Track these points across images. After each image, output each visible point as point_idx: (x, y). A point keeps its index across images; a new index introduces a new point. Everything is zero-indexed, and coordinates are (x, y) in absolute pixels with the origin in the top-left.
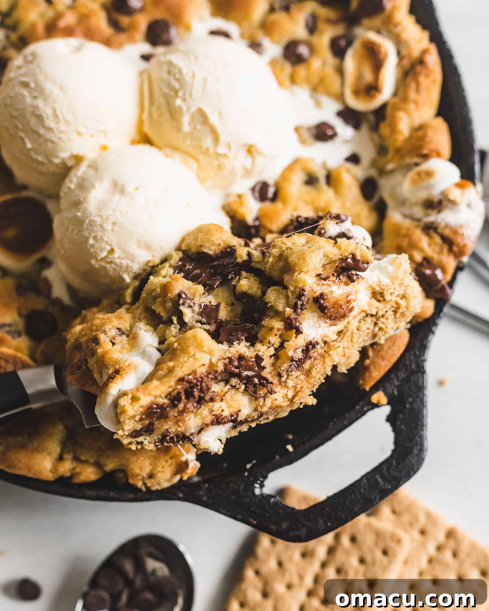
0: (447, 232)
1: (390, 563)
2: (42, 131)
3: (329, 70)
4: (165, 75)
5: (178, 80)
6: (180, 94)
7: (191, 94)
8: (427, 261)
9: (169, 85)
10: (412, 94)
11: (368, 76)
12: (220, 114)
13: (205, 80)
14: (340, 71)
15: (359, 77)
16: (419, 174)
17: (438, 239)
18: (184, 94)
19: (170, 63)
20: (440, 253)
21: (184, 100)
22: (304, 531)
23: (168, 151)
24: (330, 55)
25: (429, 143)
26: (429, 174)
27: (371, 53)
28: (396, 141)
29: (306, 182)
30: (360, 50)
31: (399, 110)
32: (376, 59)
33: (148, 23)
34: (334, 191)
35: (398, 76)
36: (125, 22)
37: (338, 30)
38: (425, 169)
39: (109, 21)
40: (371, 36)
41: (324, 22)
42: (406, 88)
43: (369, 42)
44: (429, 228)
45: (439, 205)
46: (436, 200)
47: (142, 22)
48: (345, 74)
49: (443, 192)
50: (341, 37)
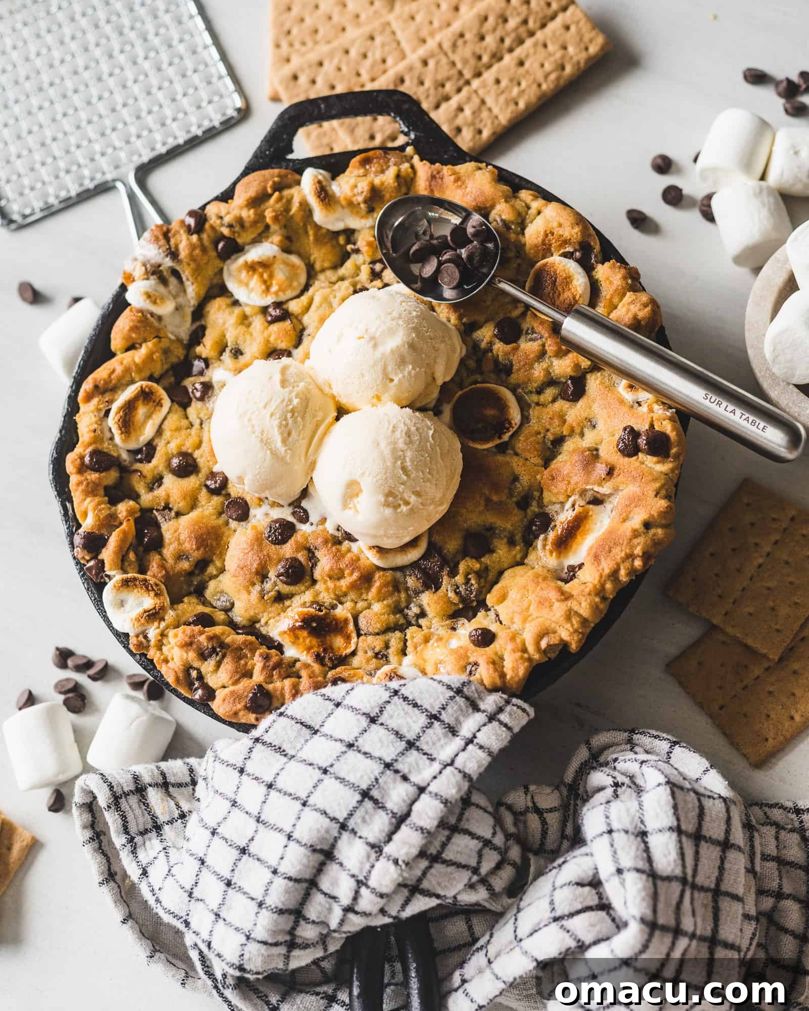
0: (163, 242)
2: (413, 429)
3: (167, 434)
4: (294, 435)
5: (286, 419)
6: (291, 407)
7: (283, 401)
8: (189, 232)
9: (295, 422)
11: (141, 411)
12: (270, 378)
13: (265, 407)
14: (159, 432)
15: (148, 416)
16: (155, 302)
17: (172, 242)
18: (287, 406)
19: (284, 441)
20: (177, 232)
21: (290, 401)
23: (326, 389)
24: (158, 449)
25: (132, 320)
26: (148, 296)
27: (127, 424)
28: (155, 345)
29: (242, 354)
30: (133, 438)
31: (137, 365)
32: (126, 415)
33: (284, 546)
34: (224, 336)
35: (120, 392)
36: (302, 557)
37: (138, 466)
38: (148, 301)
39: (314, 565)
40: (118, 439)
41: (145, 477)
42: (120, 379)
43: (122, 433)
44: (174, 254)
45: (155, 272)
46: (155, 277)
47: (288, 550)
48: (156, 427)
49: (148, 279)
50: (141, 461)
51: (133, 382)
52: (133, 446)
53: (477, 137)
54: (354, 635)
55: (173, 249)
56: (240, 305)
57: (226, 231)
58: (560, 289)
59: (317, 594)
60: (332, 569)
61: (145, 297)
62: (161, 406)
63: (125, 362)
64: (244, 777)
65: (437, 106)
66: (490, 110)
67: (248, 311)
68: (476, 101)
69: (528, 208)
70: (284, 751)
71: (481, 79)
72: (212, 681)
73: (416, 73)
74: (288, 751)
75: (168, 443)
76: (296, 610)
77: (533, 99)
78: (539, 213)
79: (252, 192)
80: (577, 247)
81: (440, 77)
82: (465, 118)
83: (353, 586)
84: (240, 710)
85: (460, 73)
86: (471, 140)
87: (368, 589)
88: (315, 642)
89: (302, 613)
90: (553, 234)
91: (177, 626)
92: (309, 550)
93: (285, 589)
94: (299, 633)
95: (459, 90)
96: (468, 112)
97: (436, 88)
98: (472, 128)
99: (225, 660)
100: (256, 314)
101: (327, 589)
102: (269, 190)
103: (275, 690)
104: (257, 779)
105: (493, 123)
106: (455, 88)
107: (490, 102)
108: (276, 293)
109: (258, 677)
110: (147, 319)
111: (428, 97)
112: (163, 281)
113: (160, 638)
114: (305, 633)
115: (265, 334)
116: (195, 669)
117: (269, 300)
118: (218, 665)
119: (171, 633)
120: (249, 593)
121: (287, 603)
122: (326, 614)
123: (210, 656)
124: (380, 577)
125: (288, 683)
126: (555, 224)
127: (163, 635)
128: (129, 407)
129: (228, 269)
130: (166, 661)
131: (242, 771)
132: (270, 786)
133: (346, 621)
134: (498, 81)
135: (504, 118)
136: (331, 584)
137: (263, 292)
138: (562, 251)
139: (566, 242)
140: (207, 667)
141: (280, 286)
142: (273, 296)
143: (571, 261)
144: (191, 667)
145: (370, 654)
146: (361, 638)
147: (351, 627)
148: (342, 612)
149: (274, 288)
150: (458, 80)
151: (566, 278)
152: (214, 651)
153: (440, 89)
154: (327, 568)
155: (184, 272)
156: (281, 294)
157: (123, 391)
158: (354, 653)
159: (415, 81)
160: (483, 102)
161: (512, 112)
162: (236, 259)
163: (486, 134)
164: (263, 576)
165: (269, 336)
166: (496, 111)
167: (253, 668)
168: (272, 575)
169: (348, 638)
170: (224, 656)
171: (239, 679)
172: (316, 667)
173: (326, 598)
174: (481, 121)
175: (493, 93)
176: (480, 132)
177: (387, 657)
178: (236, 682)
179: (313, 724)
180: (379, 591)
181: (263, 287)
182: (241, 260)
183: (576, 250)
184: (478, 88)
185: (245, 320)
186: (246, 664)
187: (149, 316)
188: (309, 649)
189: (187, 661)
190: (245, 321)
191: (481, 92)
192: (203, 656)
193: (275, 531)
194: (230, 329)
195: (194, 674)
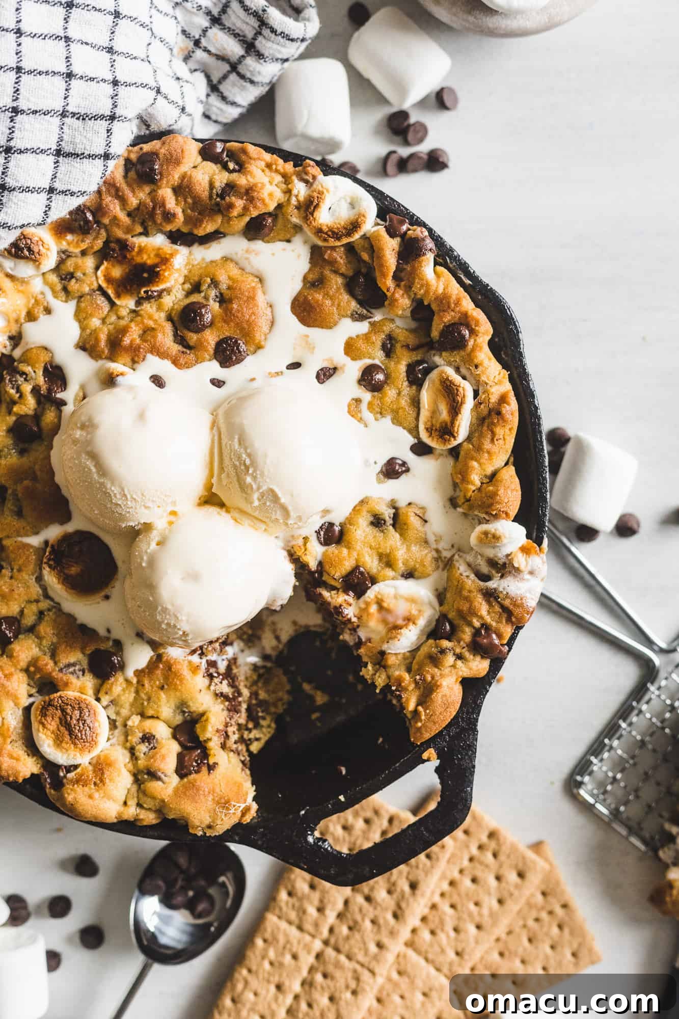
0: (507, 603)
1: (432, 867)
3: (404, 402)
5: (249, 455)
6: (251, 471)
7: (262, 473)
8: (486, 627)
9: (240, 458)
10: (487, 445)
11: (444, 415)
14: (416, 403)
15: (434, 412)
16: (486, 533)
17: (497, 608)
18: (255, 471)
19: (241, 428)
20: (499, 621)
21: (255, 479)
22: (351, 876)
24: (406, 383)
25: (499, 503)
26: (496, 538)
27: (449, 391)
28: (467, 490)
29: (372, 523)
30: (437, 382)
31: (472, 459)
32: (454, 399)
33: (217, 339)
34: (401, 535)
35: (474, 421)
36: (193, 338)
37: (417, 356)
38: (493, 531)
39: (176, 335)
40: (450, 372)
41: (402, 346)
42: (481, 436)
43: (447, 379)
44: (490, 596)
45: (504, 568)
46: (501, 562)
47: (211, 338)
48: (421, 405)
49: (508, 556)
50: (419, 363)
51: (469, 439)
52: (434, 375)
53: (290, 887)
54: (104, 285)
55: (492, 599)
56: (402, 576)
57: (445, 644)
58: (62, 728)
59: (159, 308)
60: (155, 337)
61: (498, 533)
62: (427, 429)
63: (486, 455)
64: (110, 77)
65: (346, 903)
66: (290, 923)
67: (390, 573)
68: (308, 927)
69: (139, 805)
70: (78, 119)
71: (314, 954)
72: (210, 168)
73: (384, 932)
74: (74, 119)
75: (399, 394)
76: (172, 282)
77: (249, 954)
78: (125, 803)
79: (438, 697)
80: (65, 781)
81: (357, 936)
82: (311, 903)
83: (124, 331)
84: (161, 148)
85: (338, 950)
86: (294, 881)
87: (109, 335)
88: (138, 260)
89: (163, 281)
90: (95, 784)
91: (280, 206)
92: (189, 347)
93: (195, 298)
94: (157, 260)
95: (331, 930)
96: (312, 911)
97: (356, 922)
98: (299, 894)
99: (207, 193)
100: (379, 572)
101: (150, 317)
102: (420, 708)
103: (140, 187)
104: (92, 79)
105: (281, 909)
106: (336, 930)
107: (293, 931)
108: (368, 604)
109: (166, 193)
110: (487, 513)
111: (361, 910)
112: (492, 563)
113: (290, 186)
114: (149, 262)
115: (355, 554)
116: (234, 171)
117: (370, 594)
118: (211, 185)
119: (279, 196)
120: (230, 278)
121: (188, 286)
122: (139, 293)
123: (223, 189)
124: (103, 352)
125: (133, 202)
126: (96, 795)
127: (288, 192)
128: (455, 409)
129: (434, 609)
130: (269, 166)
131: (115, 83)
132: (70, 75)
133: (118, 296)
134: (295, 957)
135: (272, 919)
136: (151, 324)
137: (382, 600)
138: (79, 770)
139: (77, 781)
140: (222, 178)
141: (369, 614)
142: (369, 600)
143: (65, 764)
144: (239, 171)
145: (79, 274)
146: (95, 286)
147: (110, 292)
148: (127, 303)
149: (373, 609)
150: (336, 942)
151: (61, 742)
152: (222, 196)
153: (351, 924)
154: (160, 336)
155: (473, 581)
156: (363, 606)
157: (471, 425)
158: (97, 268)
159: (381, 921)
160: (300, 928)
161: (265, 930)
162: (429, 622)
163: (283, 895)
164: (223, 300)
165: (349, 553)
166: (283, 925)
167: (177, 200)
168: (215, 306)
169: (109, 279)
170: (211, 197)
171: (182, 181)
172: (119, 234)
173: (148, 308)
174: (293, 906)
175: (295, 942)
176: (290, 894)
177: (62, 279)
178: (183, 177)
179: (66, 160)
180: (97, 340)
181: (385, 605)
182: (422, 622)
183: (65, 777)
184: (312, 942)
185: (387, 561)
186: (185, 201)
187: (487, 518)
188: (141, 250)
189: (245, 174)
190: (384, 560)
191: (308, 938)
192: (230, 187)
193: (233, 350)
194: (399, 544)
195: (231, 165)
